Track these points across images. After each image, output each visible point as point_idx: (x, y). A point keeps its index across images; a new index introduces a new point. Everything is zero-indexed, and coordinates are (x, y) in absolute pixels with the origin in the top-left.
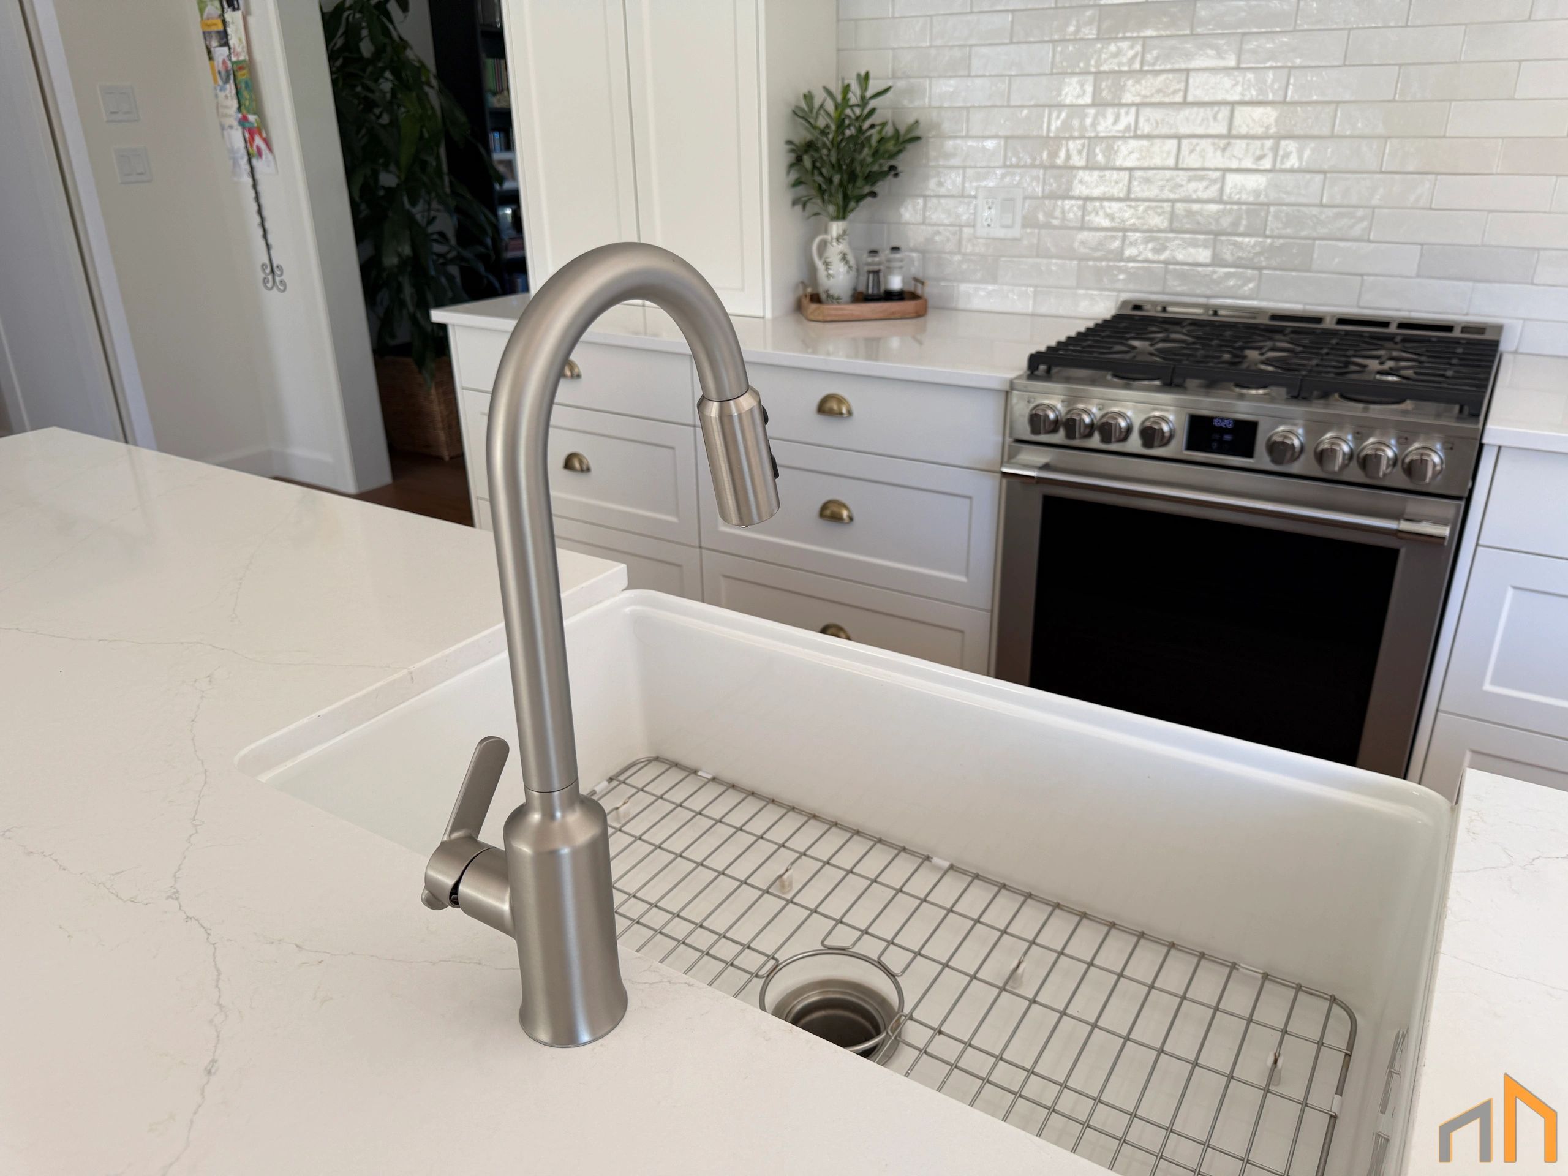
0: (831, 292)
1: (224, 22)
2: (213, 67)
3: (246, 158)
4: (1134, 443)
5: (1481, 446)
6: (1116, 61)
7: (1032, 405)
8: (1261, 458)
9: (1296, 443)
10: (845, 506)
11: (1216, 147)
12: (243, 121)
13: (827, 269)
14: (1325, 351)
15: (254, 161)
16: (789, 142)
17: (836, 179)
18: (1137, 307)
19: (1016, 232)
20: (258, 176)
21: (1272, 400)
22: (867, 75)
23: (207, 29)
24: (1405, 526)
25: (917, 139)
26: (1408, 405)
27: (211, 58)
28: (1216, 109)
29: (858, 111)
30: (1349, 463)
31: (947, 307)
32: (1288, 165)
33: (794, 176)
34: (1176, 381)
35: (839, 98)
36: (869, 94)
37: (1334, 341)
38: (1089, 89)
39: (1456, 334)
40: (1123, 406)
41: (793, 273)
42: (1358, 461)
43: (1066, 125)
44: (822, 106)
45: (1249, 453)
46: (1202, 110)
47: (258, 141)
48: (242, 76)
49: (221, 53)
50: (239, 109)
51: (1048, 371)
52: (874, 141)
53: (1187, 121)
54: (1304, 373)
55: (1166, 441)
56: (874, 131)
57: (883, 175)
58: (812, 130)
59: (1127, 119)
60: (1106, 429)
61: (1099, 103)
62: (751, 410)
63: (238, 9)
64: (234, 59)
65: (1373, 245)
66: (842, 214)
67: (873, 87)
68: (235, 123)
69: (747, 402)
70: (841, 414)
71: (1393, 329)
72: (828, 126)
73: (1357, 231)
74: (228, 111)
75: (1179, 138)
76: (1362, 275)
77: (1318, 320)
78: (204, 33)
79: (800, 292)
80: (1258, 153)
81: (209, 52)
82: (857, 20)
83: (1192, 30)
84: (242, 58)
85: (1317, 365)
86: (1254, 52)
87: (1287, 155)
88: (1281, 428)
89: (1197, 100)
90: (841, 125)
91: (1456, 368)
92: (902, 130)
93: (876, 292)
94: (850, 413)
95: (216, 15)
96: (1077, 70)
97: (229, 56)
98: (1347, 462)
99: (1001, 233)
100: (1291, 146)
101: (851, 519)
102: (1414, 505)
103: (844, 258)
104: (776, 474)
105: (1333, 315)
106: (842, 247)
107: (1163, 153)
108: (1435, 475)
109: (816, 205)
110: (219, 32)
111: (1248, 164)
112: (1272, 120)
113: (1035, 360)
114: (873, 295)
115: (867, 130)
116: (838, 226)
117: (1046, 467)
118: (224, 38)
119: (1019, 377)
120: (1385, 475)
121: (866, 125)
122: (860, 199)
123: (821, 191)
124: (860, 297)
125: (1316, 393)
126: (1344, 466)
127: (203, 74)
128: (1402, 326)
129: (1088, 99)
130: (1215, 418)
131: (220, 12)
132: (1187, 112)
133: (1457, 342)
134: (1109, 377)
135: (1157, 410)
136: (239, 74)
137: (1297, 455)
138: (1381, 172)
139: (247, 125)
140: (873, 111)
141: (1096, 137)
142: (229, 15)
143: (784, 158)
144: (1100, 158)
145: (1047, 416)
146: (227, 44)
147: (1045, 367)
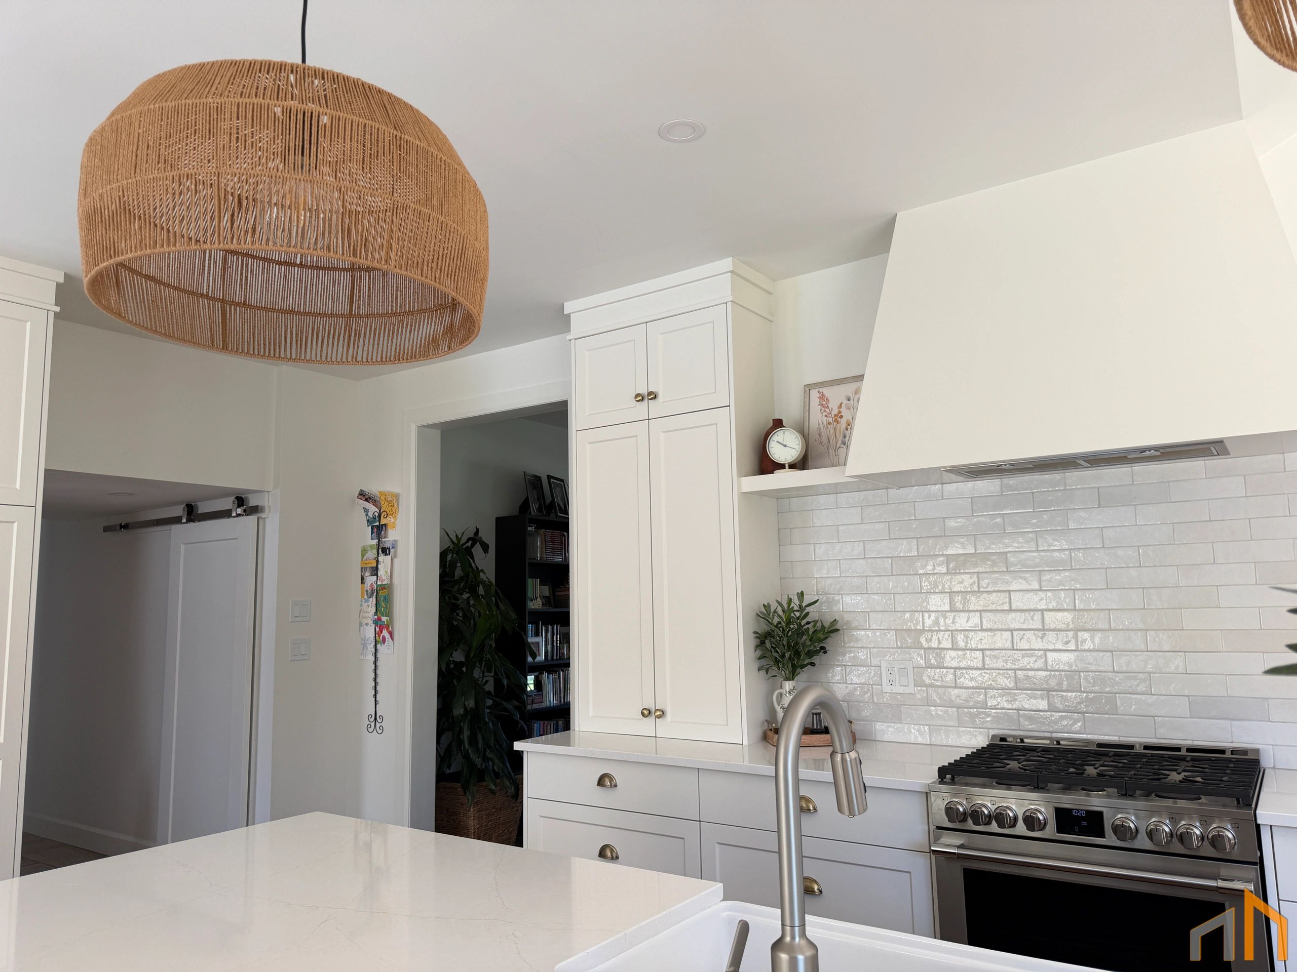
1: (377, 562)
2: (362, 589)
3: (373, 644)
4: (1021, 828)
5: (1258, 827)
6: (962, 585)
7: (946, 802)
8: (1110, 839)
9: (1132, 826)
10: (816, 882)
11: (1037, 637)
12: (377, 622)
14: (1139, 766)
15: (379, 646)
16: (756, 633)
17: (787, 655)
18: (1003, 739)
19: (911, 689)
20: (379, 656)
21: (1109, 796)
22: (802, 592)
23: (364, 566)
24: (1221, 884)
25: (838, 630)
26: (1204, 799)
27: (363, 583)
28: (1032, 613)
29: (798, 614)
30: (1172, 840)
31: (870, 740)
32: (1086, 647)
33: (759, 653)
34: (1040, 785)
35: (786, 606)
36: (804, 604)
37: (1144, 760)
38: (947, 600)
39: (1228, 755)
40: (1008, 803)
41: (761, 715)
42: (1178, 839)
43: (936, 622)
44: (775, 612)
45: (1102, 835)
46: (1023, 614)
47: (385, 633)
48: (383, 593)
50: (376, 613)
51: (953, 779)
52: (811, 632)
53: (1014, 621)
54: (1127, 779)
55: (1043, 826)
56: (809, 626)
57: (817, 652)
58: (770, 625)
59: (975, 620)
60: (999, 817)
61: (953, 610)
62: (856, 758)
63: (388, 555)
64: (379, 583)
65: (1155, 697)
66: (791, 677)
67: (807, 600)
68: (370, 622)
69: (853, 755)
70: (810, 810)
71: (1183, 752)
72: (779, 623)
73: (1142, 688)
74: (367, 615)
75: (1012, 631)
76: (1154, 717)
77: (1131, 747)
78: (362, 568)
79: (766, 727)
80: (1065, 640)
81: (363, 579)
82: (792, 562)
83: (1007, 569)
84: (385, 582)
85: (1134, 774)
86: (1049, 581)
87: (1084, 641)
88: (1119, 816)
89: (1018, 608)
90: (789, 623)
91: (1229, 776)
92: (827, 625)
93: (819, 728)
94: (815, 809)
95: (373, 558)
96: (937, 591)
97: (376, 581)
98: (1169, 839)
99: (901, 690)
100: (1086, 635)
101: (821, 892)
102: (1225, 869)
104: (866, 791)
105: (1140, 744)
107: (1002, 640)
108: (1232, 847)
109: (774, 671)
110: (372, 568)
111: (1059, 646)
112: (1070, 620)
113: (943, 772)
114: (817, 730)
115: (804, 625)
116: (789, 684)
117: (961, 847)
118: (375, 571)
119: (933, 783)
120: (1198, 847)
121: (803, 622)
122: (803, 667)
123: (777, 661)
124: (808, 731)
125: (1138, 792)
126: (1168, 843)
127: (355, 592)
128: (1189, 750)
129: (947, 608)
130: (1074, 810)
131: (375, 556)
132: (1013, 615)
133: (1229, 760)
134: (994, 784)
135: (1032, 804)
136: (380, 592)
137: (1134, 834)
138: (1148, 651)
140: (808, 613)
141: (957, 630)
142: (382, 558)
143: (753, 642)
144: (962, 644)
145: (958, 809)
146: (377, 575)
147: (950, 776)
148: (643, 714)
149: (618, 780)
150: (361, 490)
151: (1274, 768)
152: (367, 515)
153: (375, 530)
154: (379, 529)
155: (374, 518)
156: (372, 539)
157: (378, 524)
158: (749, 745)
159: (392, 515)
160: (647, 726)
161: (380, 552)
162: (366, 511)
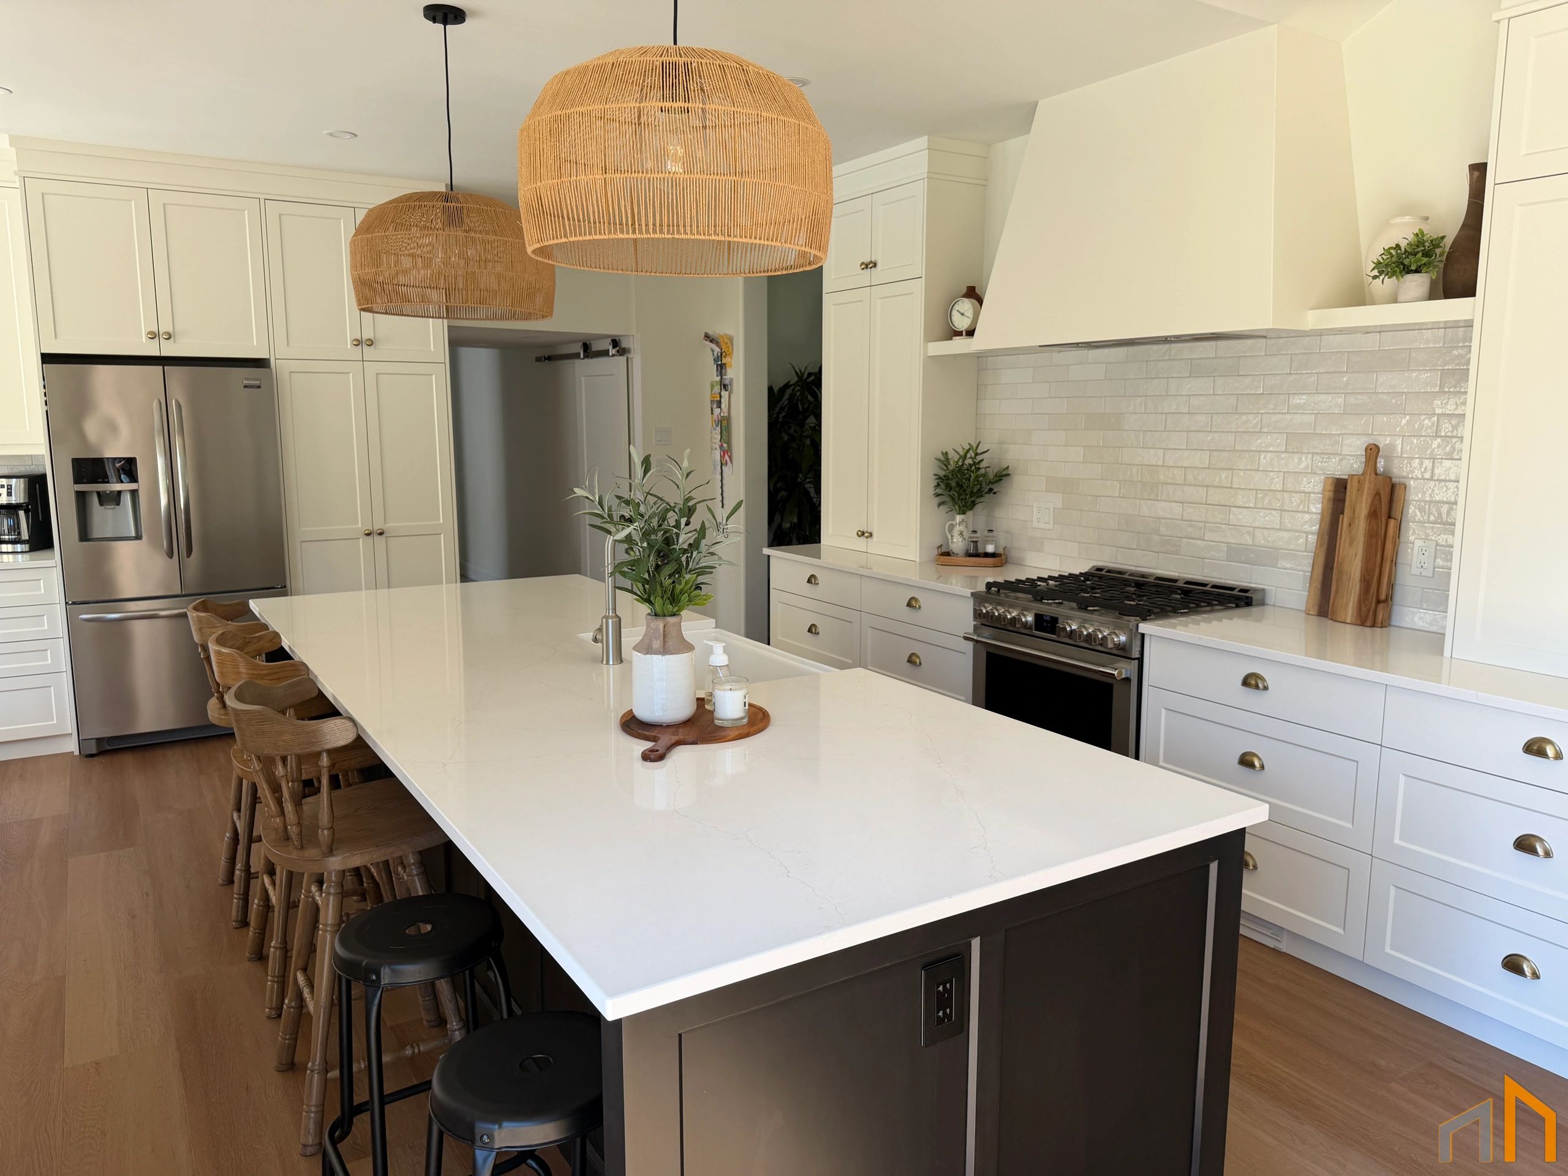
0: (953, 551)
1: (720, 396)
2: (712, 417)
3: (720, 465)
10: (918, 657)
12: (721, 446)
13: (952, 539)
15: (723, 467)
16: (935, 475)
18: (1099, 569)
19: (1051, 526)
20: (724, 475)
23: (712, 399)
25: (1008, 475)
27: (712, 414)
29: (972, 461)
30: (1087, 638)
31: (1020, 564)
34: (1046, 600)
35: (962, 454)
40: (1013, 608)
41: (936, 541)
44: (952, 458)
47: (727, 457)
48: (724, 423)
49: (717, 411)
50: (721, 439)
51: (997, 591)
57: (987, 493)
58: (947, 469)
61: (1085, 461)
63: (727, 390)
64: (722, 415)
66: (964, 511)
67: (981, 449)
68: (718, 447)
70: (916, 607)
72: (955, 468)
73: (1197, 534)
74: (715, 441)
76: (1203, 558)
77: (1175, 581)
78: (711, 401)
79: (937, 550)
81: (712, 410)
82: (985, 414)
84: (725, 414)
88: (1067, 621)
89: (1124, 462)
90: (963, 468)
92: (999, 470)
93: (974, 552)
94: (920, 607)
95: (718, 393)
97: (720, 413)
99: (1045, 526)
101: (920, 664)
103: (961, 534)
106: (962, 528)
109: (949, 506)
110: (717, 401)
113: (990, 586)
114: (972, 553)
116: (961, 517)
118: (719, 406)
122: (973, 504)
123: (952, 499)
124: (969, 555)
126: (1083, 640)
127: (708, 421)
128: (1214, 586)
129: (1081, 459)
130: (1049, 616)
131: (719, 391)
136: (723, 422)
139: (722, 448)
142: (723, 393)
145: (982, 610)
146: (720, 407)
147: (996, 589)
148: (858, 534)
149: (820, 580)
150: (706, 333)
151: (1274, 605)
152: (713, 354)
153: (719, 368)
154: (721, 368)
155: (718, 357)
156: (717, 376)
157: (720, 363)
158: (920, 563)
159: (729, 355)
160: (861, 544)
161: (722, 388)
162: (713, 351)
